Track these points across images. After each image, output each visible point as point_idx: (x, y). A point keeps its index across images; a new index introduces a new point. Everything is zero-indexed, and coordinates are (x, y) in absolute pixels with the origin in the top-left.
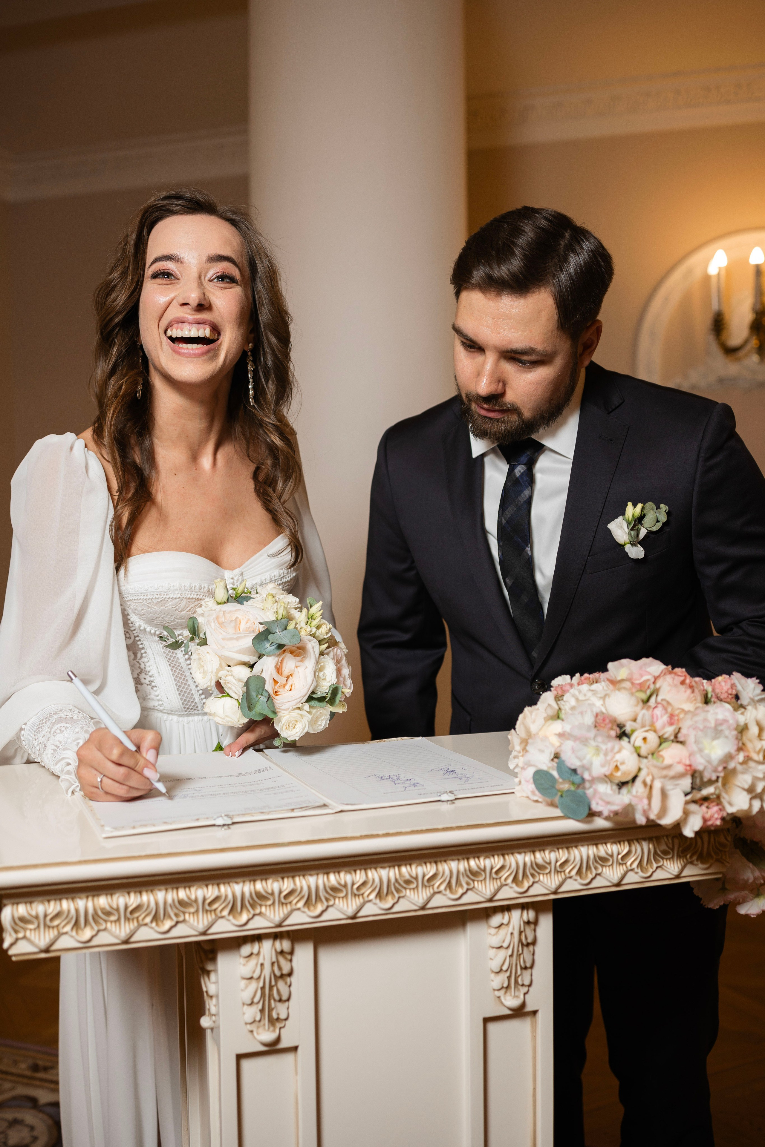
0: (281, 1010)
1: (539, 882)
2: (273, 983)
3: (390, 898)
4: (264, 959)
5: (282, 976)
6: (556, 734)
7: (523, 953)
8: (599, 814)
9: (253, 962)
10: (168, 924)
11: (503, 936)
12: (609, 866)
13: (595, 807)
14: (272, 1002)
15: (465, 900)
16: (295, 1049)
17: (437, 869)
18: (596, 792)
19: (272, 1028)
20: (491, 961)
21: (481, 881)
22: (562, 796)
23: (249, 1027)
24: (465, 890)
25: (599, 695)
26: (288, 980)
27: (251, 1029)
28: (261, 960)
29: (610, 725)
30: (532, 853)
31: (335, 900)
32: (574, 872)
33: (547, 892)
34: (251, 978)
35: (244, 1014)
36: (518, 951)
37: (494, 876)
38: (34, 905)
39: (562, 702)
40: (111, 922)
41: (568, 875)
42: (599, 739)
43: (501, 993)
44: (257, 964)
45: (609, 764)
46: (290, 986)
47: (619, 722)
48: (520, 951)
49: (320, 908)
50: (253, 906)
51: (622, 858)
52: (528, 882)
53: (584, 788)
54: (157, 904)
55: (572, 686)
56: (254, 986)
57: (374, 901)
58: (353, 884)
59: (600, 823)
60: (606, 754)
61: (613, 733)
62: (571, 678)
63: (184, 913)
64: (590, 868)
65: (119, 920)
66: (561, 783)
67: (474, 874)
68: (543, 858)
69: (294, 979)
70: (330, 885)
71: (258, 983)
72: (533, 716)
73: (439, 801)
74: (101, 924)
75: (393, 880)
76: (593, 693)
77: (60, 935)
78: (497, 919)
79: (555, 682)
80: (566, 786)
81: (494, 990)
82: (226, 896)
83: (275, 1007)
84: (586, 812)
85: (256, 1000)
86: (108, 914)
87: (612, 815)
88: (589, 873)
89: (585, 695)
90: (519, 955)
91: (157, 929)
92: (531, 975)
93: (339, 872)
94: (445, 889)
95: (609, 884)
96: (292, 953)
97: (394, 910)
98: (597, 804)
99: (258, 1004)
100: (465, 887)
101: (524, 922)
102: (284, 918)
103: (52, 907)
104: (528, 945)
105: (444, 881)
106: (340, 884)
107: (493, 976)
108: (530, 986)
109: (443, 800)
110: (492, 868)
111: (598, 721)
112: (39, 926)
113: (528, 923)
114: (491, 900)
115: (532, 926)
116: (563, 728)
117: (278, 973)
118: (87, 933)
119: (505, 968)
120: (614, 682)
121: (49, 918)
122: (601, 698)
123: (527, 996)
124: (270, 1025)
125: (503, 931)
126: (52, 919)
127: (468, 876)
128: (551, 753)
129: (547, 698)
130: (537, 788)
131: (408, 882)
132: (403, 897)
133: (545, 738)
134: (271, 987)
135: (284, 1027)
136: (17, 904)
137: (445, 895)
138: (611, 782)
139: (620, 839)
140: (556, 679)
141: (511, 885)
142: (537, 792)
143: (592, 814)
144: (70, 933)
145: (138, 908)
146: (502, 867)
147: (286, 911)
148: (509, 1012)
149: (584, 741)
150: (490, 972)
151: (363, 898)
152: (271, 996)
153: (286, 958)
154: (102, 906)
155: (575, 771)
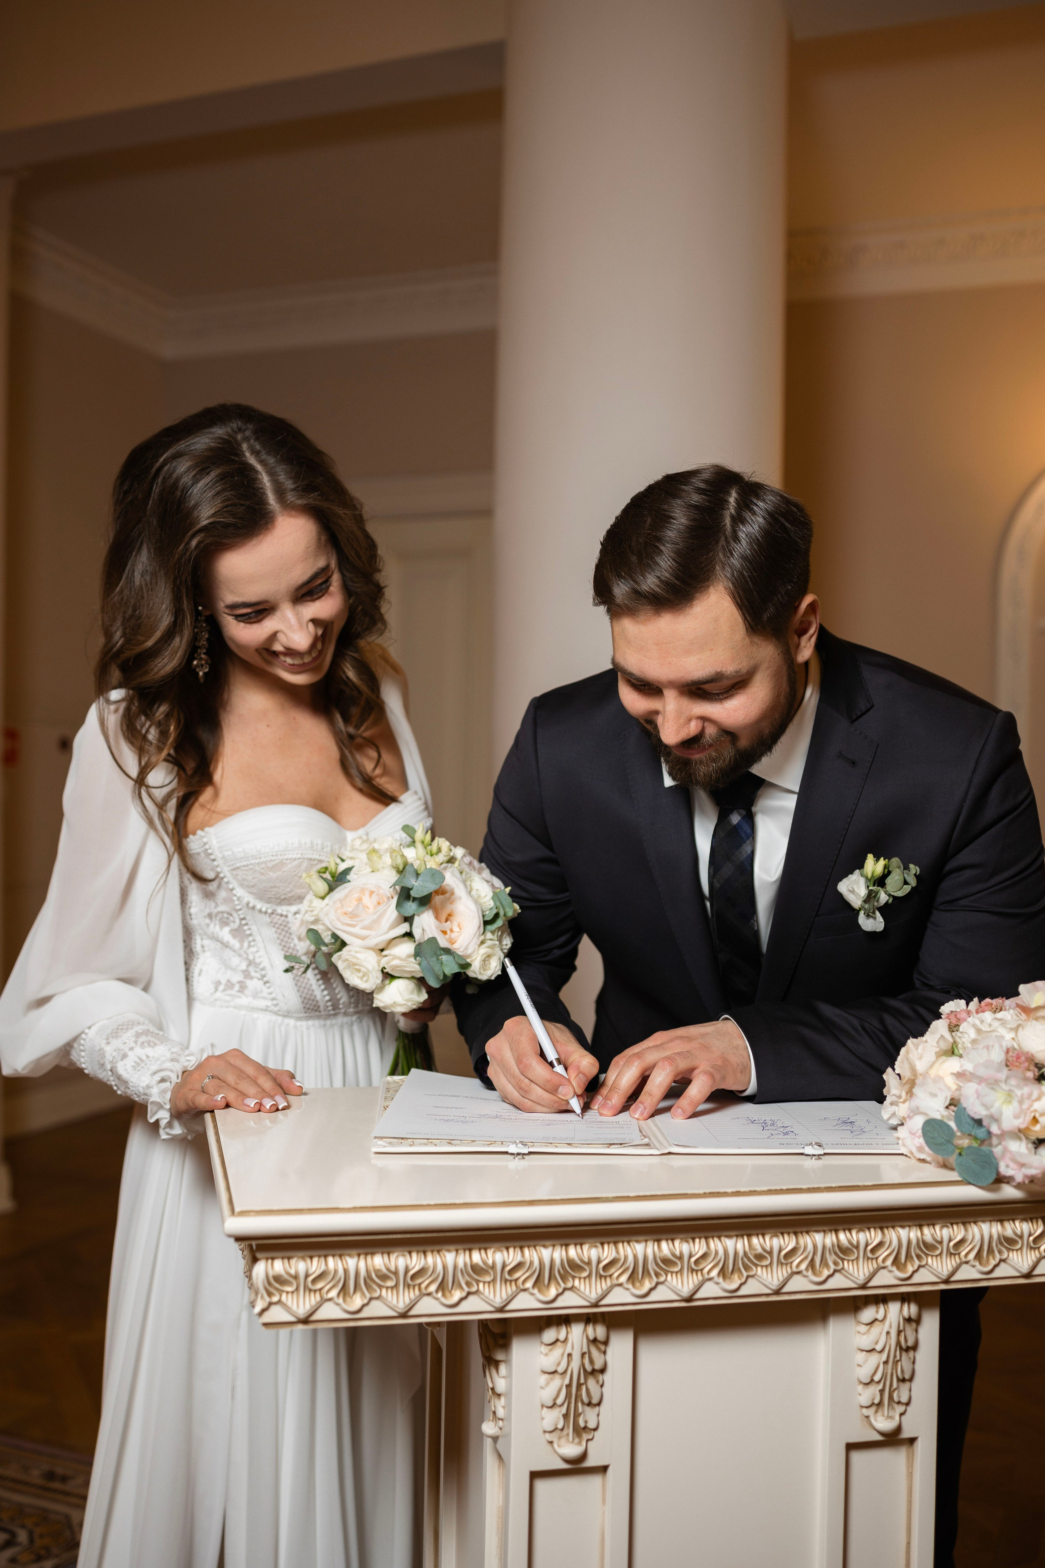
0: (589, 1417)
1: (927, 1267)
2: (582, 1381)
3: (736, 1276)
4: (573, 1348)
5: (594, 1372)
6: (953, 1074)
7: (900, 1360)
8: (1008, 1180)
9: (558, 1351)
10: (457, 1295)
11: (877, 1336)
12: (1017, 1250)
13: (1004, 1170)
14: (580, 1404)
15: (831, 1284)
16: (604, 1469)
17: (797, 1243)
18: (1006, 1150)
19: (577, 1440)
20: (859, 1368)
21: (853, 1261)
22: (960, 1154)
23: (548, 1437)
24: (831, 1271)
25: (1009, 1026)
26: (600, 1377)
27: (550, 1440)
28: (569, 1350)
29: (1026, 1064)
30: (918, 1228)
31: (666, 1276)
32: (971, 1256)
33: (936, 1280)
34: (555, 1372)
35: (543, 1418)
36: (895, 1356)
37: (870, 1255)
38: (293, 1261)
39: (958, 1034)
40: (387, 1288)
41: (964, 1259)
42: (1013, 1082)
43: (870, 1412)
44: (563, 1355)
45: (1025, 1114)
46: (602, 1386)
47: (1037, 1062)
48: (898, 1358)
49: (647, 1285)
50: (564, 1278)
51: (1035, 1241)
52: (913, 1266)
53: (991, 1145)
54: (445, 1268)
55: (969, 1013)
56: (557, 1382)
57: (716, 1279)
58: (691, 1256)
59: (1009, 1192)
60: (1021, 1102)
61: (1030, 1074)
62: (967, 1004)
63: (478, 1282)
64: (993, 1252)
65: (396, 1286)
66: (960, 1138)
67: (844, 1251)
68: (932, 1235)
69: (607, 1377)
70: (662, 1255)
71: (563, 1379)
72: (919, 1050)
73: (802, 1154)
74: (376, 1291)
75: (741, 1253)
76: (1000, 1023)
77: (324, 1301)
78: (868, 1314)
79: (945, 1009)
80: (965, 1142)
81: (862, 1407)
82: (531, 1263)
83: (583, 1412)
84: (994, 1177)
85: (559, 1401)
86: (384, 1277)
87: (1027, 1181)
88: (991, 1258)
89: (990, 1025)
90: (896, 1363)
91: (443, 1300)
92: (910, 1390)
93: (673, 1240)
94: (807, 1269)
95: (1017, 1274)
96: (606, 1343)
97: (741, 1293)
98: (1007, 1166)
99: (562, 1407)
100: (832, 1267)
101: (905, 1319)
102: (602, 1294)
103: (316, 1266)
104: (908, 1349)
105: (806, 1258)
106: (674, 1255)
107: (860, 1387)
108: (908, 1404)
109: (806, 1153)
110: (867, 1245)
111: (1010, 1059)
112: (297, 1289)
113: (909, 1320)
114: (864, 1287)
115: (914, 1325)
116: (961, 1066)
117: (589, 1368)
118: (357, 1301)
119: (877, 1378)
120: (1026, 1010)
121: (310, 1279)
122: (1011, 1029)
123: (903, 1417)
124: (575, 1436)
125: (876, 1329)
126: (314, 1281)
127: (836, 1254)
128: (946, 1098)
129: (939, 1027)
130: (927, 1143)
131: (760, 1257)
132: (753, 1276)
133: (939, 1079)
134: (579, 1385)
135: (592, 1439)
136: (273, 1259)
137: (806, 1276)
138: (1027, 1138)
139: (1031, 1216)
140: (946, 1004)
141: (890, 1268)
142: (927, 1148)
143: (1000, 1180)
144: (336, 1300)
145: (421, 1272)
146: (880, 1244)
147: (604, 1287)
148: (879, 1438)
149: (993, 1084)
150: (857, 1383)
151: (702, 1275)
152: (578, 1396)
153: (599, 1349)
154: (377, 1267)
155: (979, 1122)
